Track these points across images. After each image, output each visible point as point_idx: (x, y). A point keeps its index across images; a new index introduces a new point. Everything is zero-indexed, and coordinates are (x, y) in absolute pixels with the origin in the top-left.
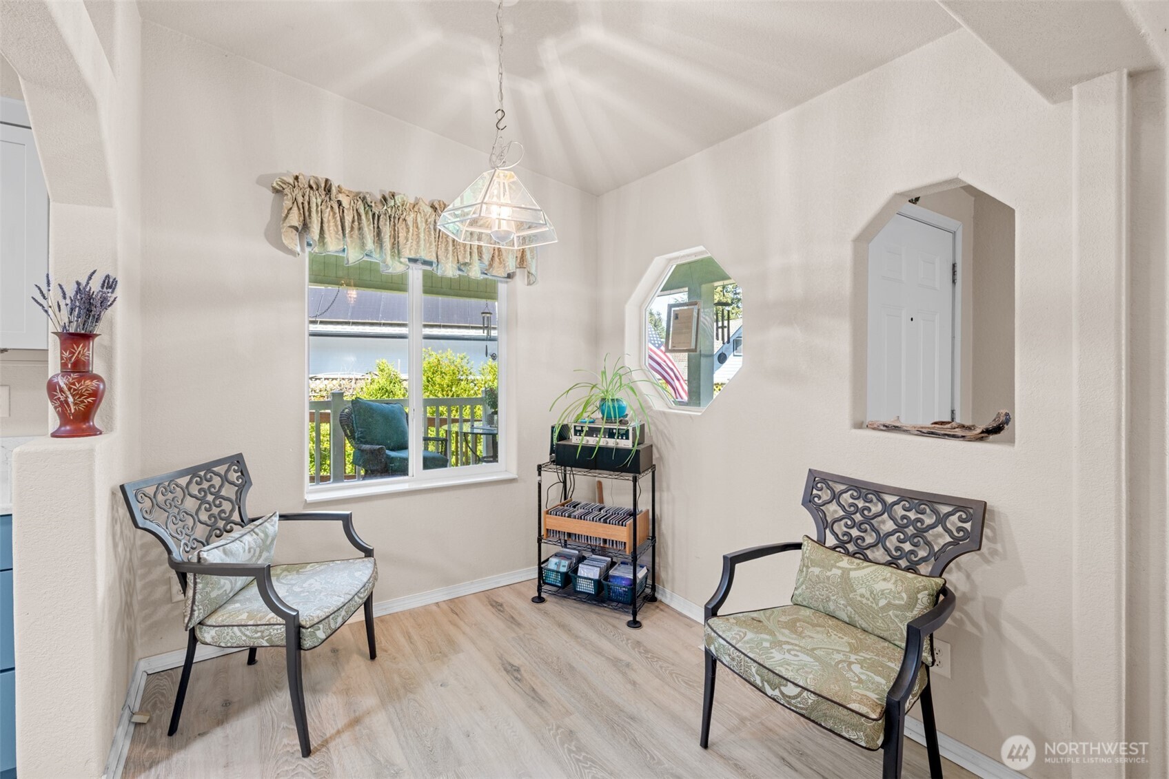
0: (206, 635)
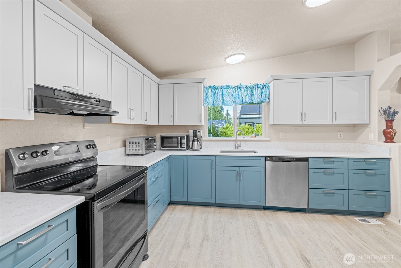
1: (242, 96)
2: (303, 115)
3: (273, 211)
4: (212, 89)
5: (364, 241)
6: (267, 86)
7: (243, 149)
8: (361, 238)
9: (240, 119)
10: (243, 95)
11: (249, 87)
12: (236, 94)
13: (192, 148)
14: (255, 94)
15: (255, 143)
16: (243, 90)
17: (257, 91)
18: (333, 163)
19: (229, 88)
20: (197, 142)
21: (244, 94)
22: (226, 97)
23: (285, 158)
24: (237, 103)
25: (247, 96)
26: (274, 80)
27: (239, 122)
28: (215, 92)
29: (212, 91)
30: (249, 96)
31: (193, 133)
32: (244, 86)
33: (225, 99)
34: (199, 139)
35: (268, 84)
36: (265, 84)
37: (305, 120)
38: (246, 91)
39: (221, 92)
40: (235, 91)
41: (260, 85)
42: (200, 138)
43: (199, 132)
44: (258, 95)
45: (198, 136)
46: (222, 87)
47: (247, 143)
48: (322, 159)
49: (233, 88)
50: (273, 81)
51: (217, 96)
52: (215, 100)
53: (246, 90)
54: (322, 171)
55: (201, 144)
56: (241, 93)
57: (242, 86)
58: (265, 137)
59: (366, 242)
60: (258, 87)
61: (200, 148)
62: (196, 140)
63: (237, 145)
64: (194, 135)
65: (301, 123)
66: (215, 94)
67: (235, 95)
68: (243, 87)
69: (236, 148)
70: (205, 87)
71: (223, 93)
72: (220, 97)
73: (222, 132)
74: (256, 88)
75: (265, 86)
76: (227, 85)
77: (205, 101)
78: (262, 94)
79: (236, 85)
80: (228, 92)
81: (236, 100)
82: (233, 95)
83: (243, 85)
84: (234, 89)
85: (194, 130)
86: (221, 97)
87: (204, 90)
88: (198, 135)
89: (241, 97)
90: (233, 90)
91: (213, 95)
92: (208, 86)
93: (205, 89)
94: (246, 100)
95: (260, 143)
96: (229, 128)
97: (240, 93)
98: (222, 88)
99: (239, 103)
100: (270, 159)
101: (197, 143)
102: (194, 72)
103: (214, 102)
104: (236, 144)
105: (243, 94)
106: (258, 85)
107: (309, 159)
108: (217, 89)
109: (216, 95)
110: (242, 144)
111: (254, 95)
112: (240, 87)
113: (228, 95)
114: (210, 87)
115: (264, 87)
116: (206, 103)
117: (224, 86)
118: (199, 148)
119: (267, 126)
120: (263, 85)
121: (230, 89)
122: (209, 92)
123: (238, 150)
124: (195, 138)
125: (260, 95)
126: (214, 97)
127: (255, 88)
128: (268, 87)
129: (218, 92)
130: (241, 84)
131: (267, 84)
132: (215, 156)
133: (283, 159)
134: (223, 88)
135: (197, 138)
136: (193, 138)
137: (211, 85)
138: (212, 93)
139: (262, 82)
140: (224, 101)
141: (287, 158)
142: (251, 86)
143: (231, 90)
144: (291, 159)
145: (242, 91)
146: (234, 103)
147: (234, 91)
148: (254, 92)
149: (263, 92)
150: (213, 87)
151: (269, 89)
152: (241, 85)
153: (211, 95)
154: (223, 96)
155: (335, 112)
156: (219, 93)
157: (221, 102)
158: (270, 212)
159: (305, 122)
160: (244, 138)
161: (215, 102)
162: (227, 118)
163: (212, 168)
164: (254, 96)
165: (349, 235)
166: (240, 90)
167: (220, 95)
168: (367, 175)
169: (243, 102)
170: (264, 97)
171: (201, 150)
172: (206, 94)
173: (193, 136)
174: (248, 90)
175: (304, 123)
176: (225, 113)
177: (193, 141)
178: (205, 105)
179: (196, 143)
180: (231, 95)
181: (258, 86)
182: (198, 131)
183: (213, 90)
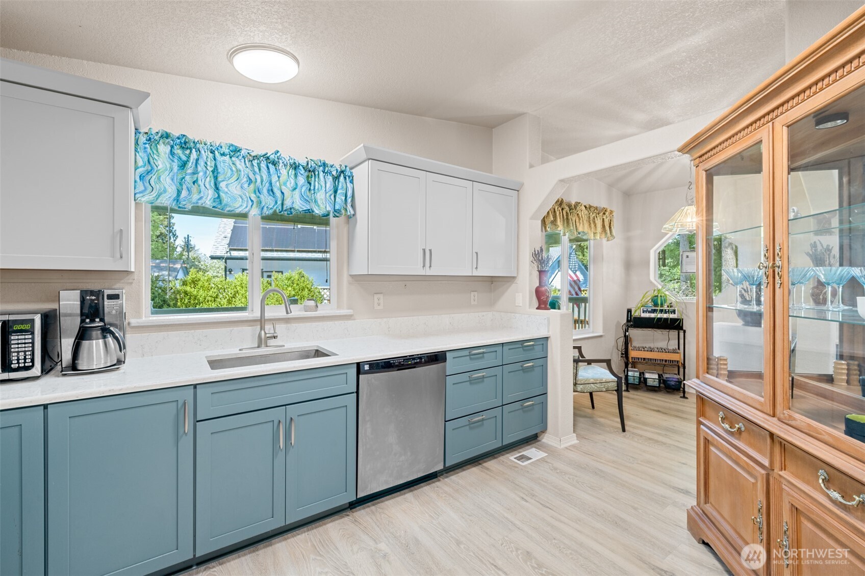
0: (578, 388)
1: (283, 187)
2: (427, 255)
3: (374, 505)
4: (172, 147)
5: (547, 507)
6: (348, 173)
7: (284, 346)
8: (542, 503)
9: (227, 261)
10: (286, 186)
11: (301, 167)
12: (262, 181)
13: (74, 367)
14: (318, 189)
15: (314, 324)
16: (284, 171)
17: (324, 182)
18: (483, 357)
19: (240, 157)
20: (104, 337)
21: (288, 184)
22: (229, 182)
23: (404, 360)
24: (265, 208)
25: (297, 192)
26: (370, 161)
27: (226, 267)
28: (184, 158)
29: (172, 153)
30: (303, 190)
31: (79, 303)
32: (287, 159)
33: (226, 190)
34: (111, 325)
35: (351, 168)
36: (344, 167)
37: (430, 266)
38: (293, 176)
39: (209, 163)
40: (260, 170)
41: (332, 166)
42: (118, 323)
43: (116, 297)
44: (326, 193)
45: (109, 313)
46: (211, 146)
47: (294, 326)
48: (466, 353)
49: (251, 159)
50: (367, 162)
51: (195, 173)
52: (184, 187)
53: (292, 172)
54: (465, 377)
55: (121, 346)
56: (277, 179)
57: (281, 159)
58: (339, 307)
59: (550, 509)
60: (326, 171)
61: (120, 362)
62: (99, 332)
63: (266, 334)
64: (86, 311)
65: (421, 272)
66: (183, 165)
67: (259, 180)
68: (285, 163)
69: (263, 345)
70: (143, 130)
71: (219, 167)
72: (208, 179)
73: (179, 292)
74: (321, 174)
75: (342, 172)
76: (232, 145)
77: (140, 183)
78: (336, 192)
79: (263, 153)
80: (234, 169)
81: (262, 196)
82: (250, 181)
83: (285, 155)
84: (256, 161)
85: (85, 288)
86: (210, 181)
87: (137, 143)
88: (106, 310)
89: (278, 189)
90: (253, 165)
91: (176, 168)
92: (154, 132)
93: (143, 139)
94: (293, 203)
95: (328, 323)
96: (200, 283)
97: (274, 178)
98: (212, 152)
99: (271, 207)
100: (369, 367)
101: (101, 341)
102: (85, 62)
103: (179, 192)
104: (263, 332)
105: (285, 184)
106: (325, 165)
107: (448, 354)
108: (194, 150)
109: (189, 171)
110: (281, 328)
111: (316, 191)
112: (276, 160)
113: (235, 177)
114: (166, 136)
115: (342, 175)
116: (148, 192)
117: (222, 145)
118: (115, 362)
119: (345, 278)
120: (339, 170)
121: (243, 160)
122: (162, 154)
123: (268, 349)
124: (93, 321)
125: (331, 192)
126: (180, 177)
127: (317, 173)
128: (349, 177)
129: (197, 160)
130: (278, 152)
131: (348, 168)
132: (195, 386)
133: (400, 362)
134: (216, 152)
135: (102, 320)
136: (83, 321)
137: (168, 131)
138: (173, 161)
139: (336, 161)
140: (221, 194)
141: (407, 359)
142: (308, 164)
143: (245, 164)
144: (416, 361)
145: (280, 173)
146: (254, 206)
147: (256, 169)
148: (317, 183)
149: (340, 187)
150: (178, 138)
151: (352, 182)
152: (278, 155)
153: (168, 166)
154: (216, 178)
155: (477, 253)
156: (202, 163)
157: (209, 197)
158: (367, 510)
159: (430, 269)
160: (291, 312)
161: (184, 193)
162: (188, 256)
163: (181, 431)
164: (314, 193)
165: (524, 503)
166: (275, 170)
167: (206, 173)
168: (525, 370)
169: (285, 207)
170: (342, 200)
171: (123, 367)
172: (146, 159)
173: (82, 314)
174: (299, 174)
175: (429, 272)
176: (180, 242)
177: (82, 335)
178: (143, 199)
179: (97, 345)
180: (245, 180)
181: (327, 169)
182: (108, 295)
183: (178, 151)
